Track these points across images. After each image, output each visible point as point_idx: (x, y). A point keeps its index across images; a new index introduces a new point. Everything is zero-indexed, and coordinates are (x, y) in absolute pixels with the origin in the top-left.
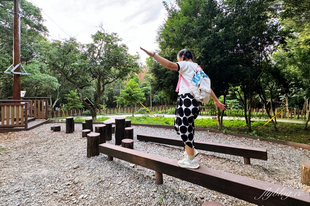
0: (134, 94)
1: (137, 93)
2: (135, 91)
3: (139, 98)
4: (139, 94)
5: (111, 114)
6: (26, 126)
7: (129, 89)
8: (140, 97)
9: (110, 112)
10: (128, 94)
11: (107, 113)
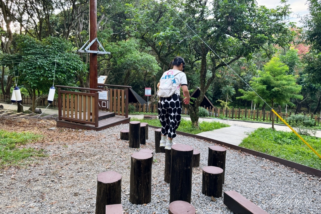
0: (277, 87)
1: (284, 85)
2: (279, 82)
3: (288, 96)
4: (288, 87)
5: (234, 119)
6: (96, 124)
7: (268, 77)
8: (289, 94)
9: (233, 115)
10: (264, 87)
11: (228, 116)
